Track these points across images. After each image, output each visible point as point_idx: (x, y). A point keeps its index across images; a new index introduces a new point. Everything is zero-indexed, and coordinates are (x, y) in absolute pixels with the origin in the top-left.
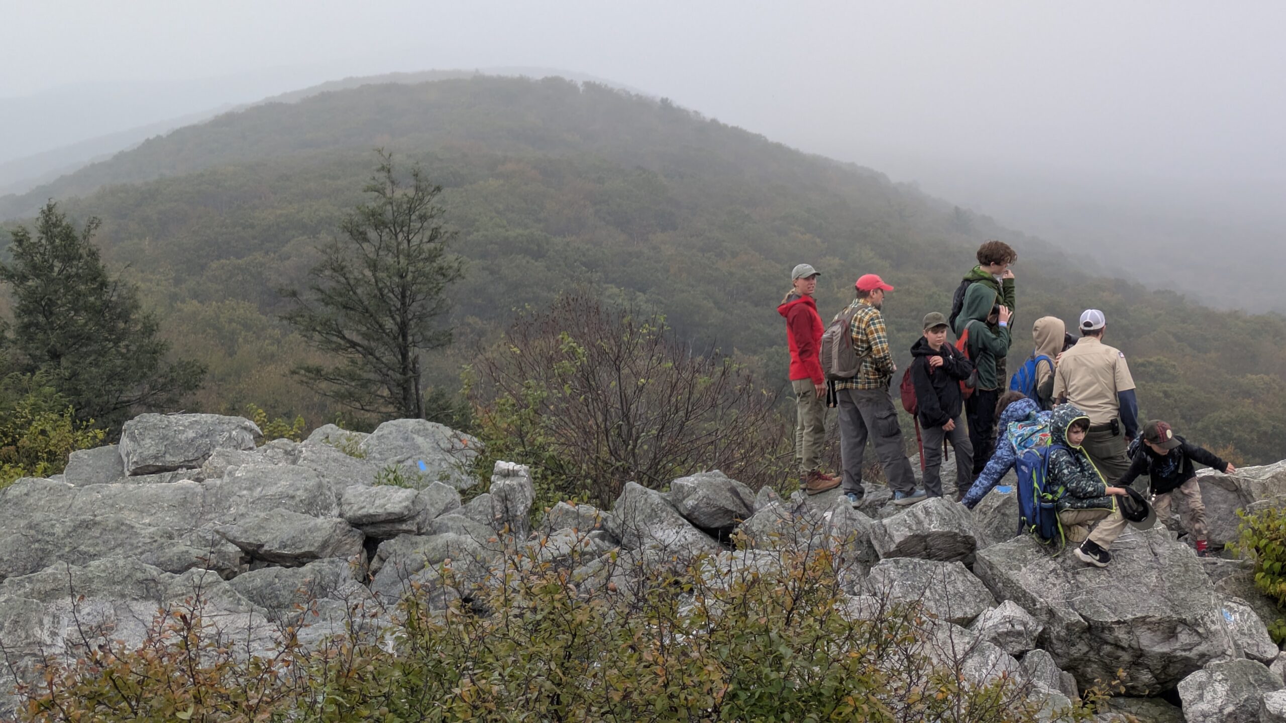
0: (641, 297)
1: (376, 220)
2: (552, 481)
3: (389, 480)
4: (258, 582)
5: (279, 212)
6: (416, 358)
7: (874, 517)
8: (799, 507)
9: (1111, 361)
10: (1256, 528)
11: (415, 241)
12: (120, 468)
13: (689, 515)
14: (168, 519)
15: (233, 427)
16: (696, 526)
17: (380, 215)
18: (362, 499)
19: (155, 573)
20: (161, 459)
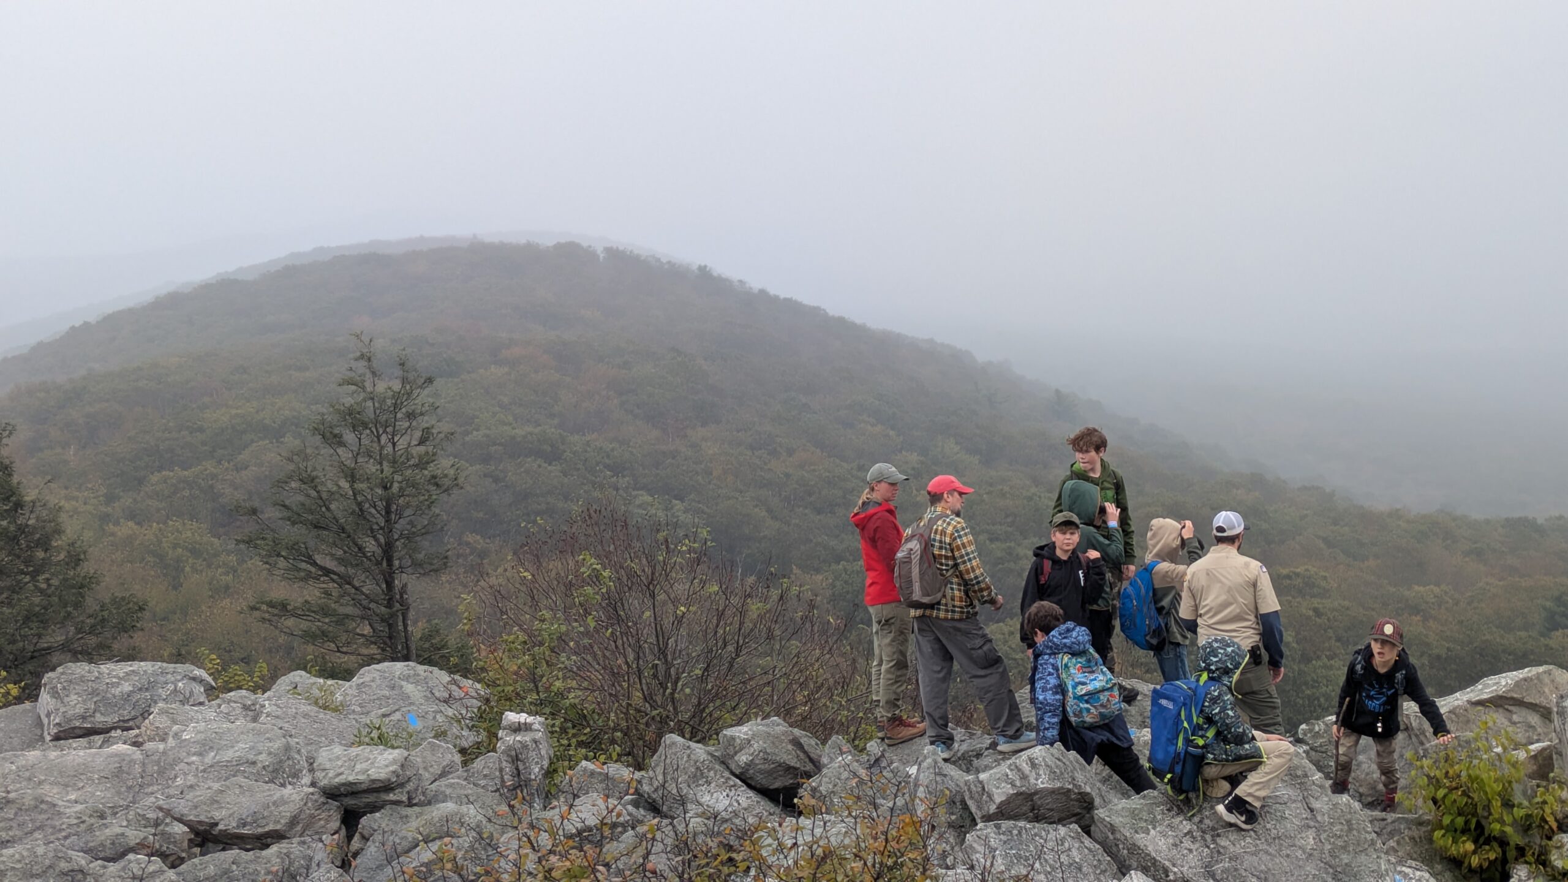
0: (679, 506)
1: (354, 419)
2: (574, 736)
3: (372, 739)
4: (211, 870)
5: (234, 412)
6: (405, 586)
7: (968, 771)
8: (877, 760)
9: (1252, 577)
10: (1432, 775)
11: (402, 443)
12: (39, 732)
13: (742, 773)
14: (99, 793)
15: (179, 677)
16: (750, 786)
17: (359, 413)
18: (339, 763)
19: (83, 862)
20: (90, 719)
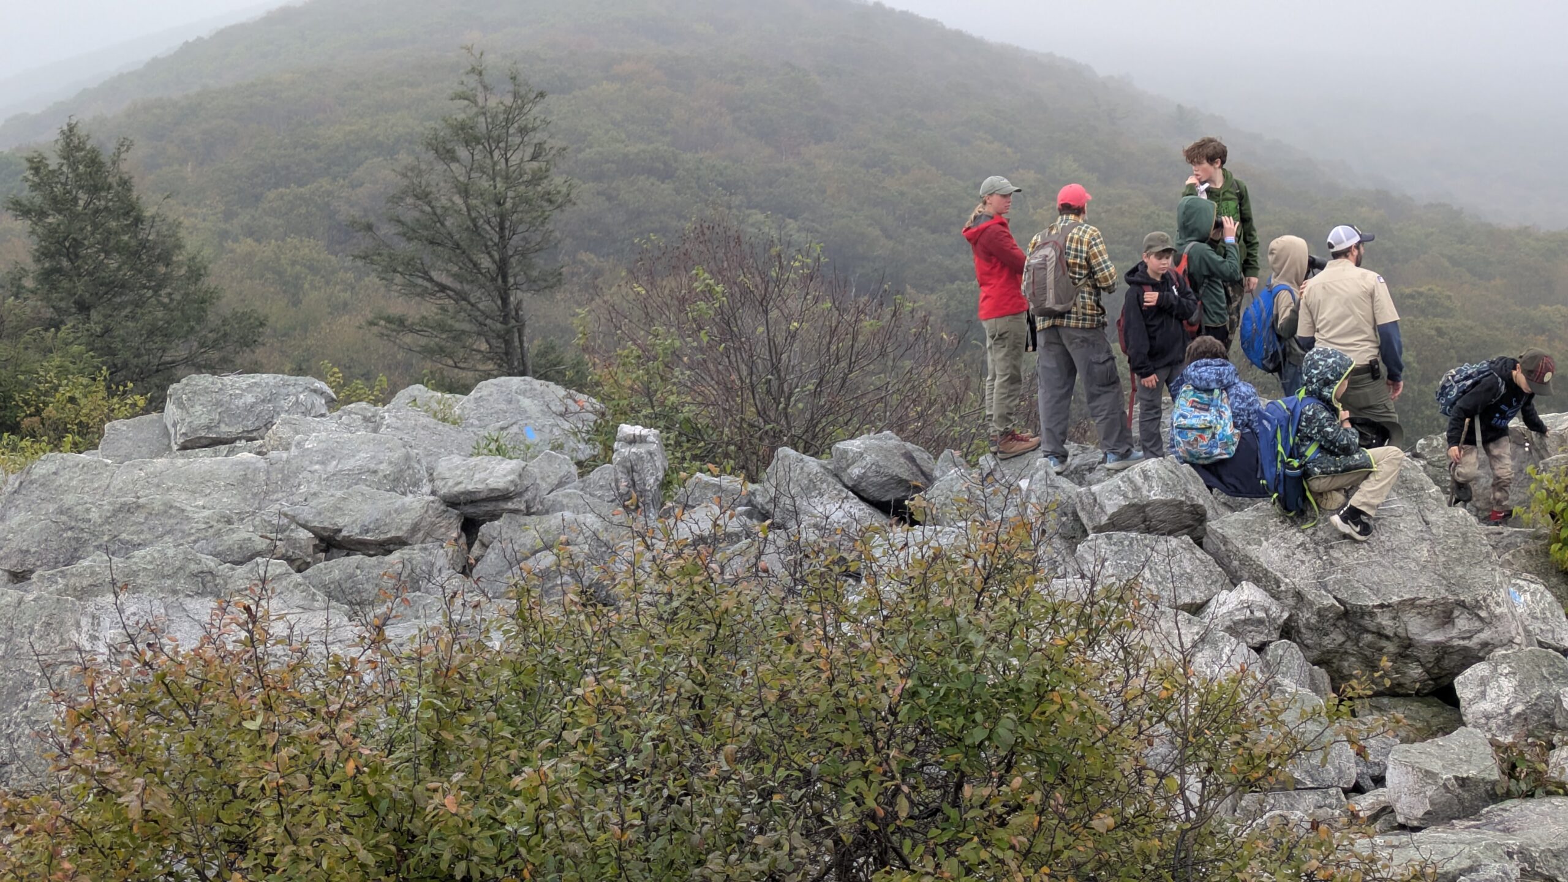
0: (792, 224)
1: (466, 134)
2: (688, 449)
3: (490, 451)
4: (336, 574)
5: (348, 128)
6: (520, 302)
7: (1080, 484)
8: (990, 474)
9: (1369, 288)
10: (1552, 488)
11: (514, 159)
12: (166, 442)
13: (854, 486)
14: (225, 500)
15: (300, 389)
16: (863, 499)
17: (471, 128)
18: (459, 472)
19: (212, 564)
20: (215, 429)
